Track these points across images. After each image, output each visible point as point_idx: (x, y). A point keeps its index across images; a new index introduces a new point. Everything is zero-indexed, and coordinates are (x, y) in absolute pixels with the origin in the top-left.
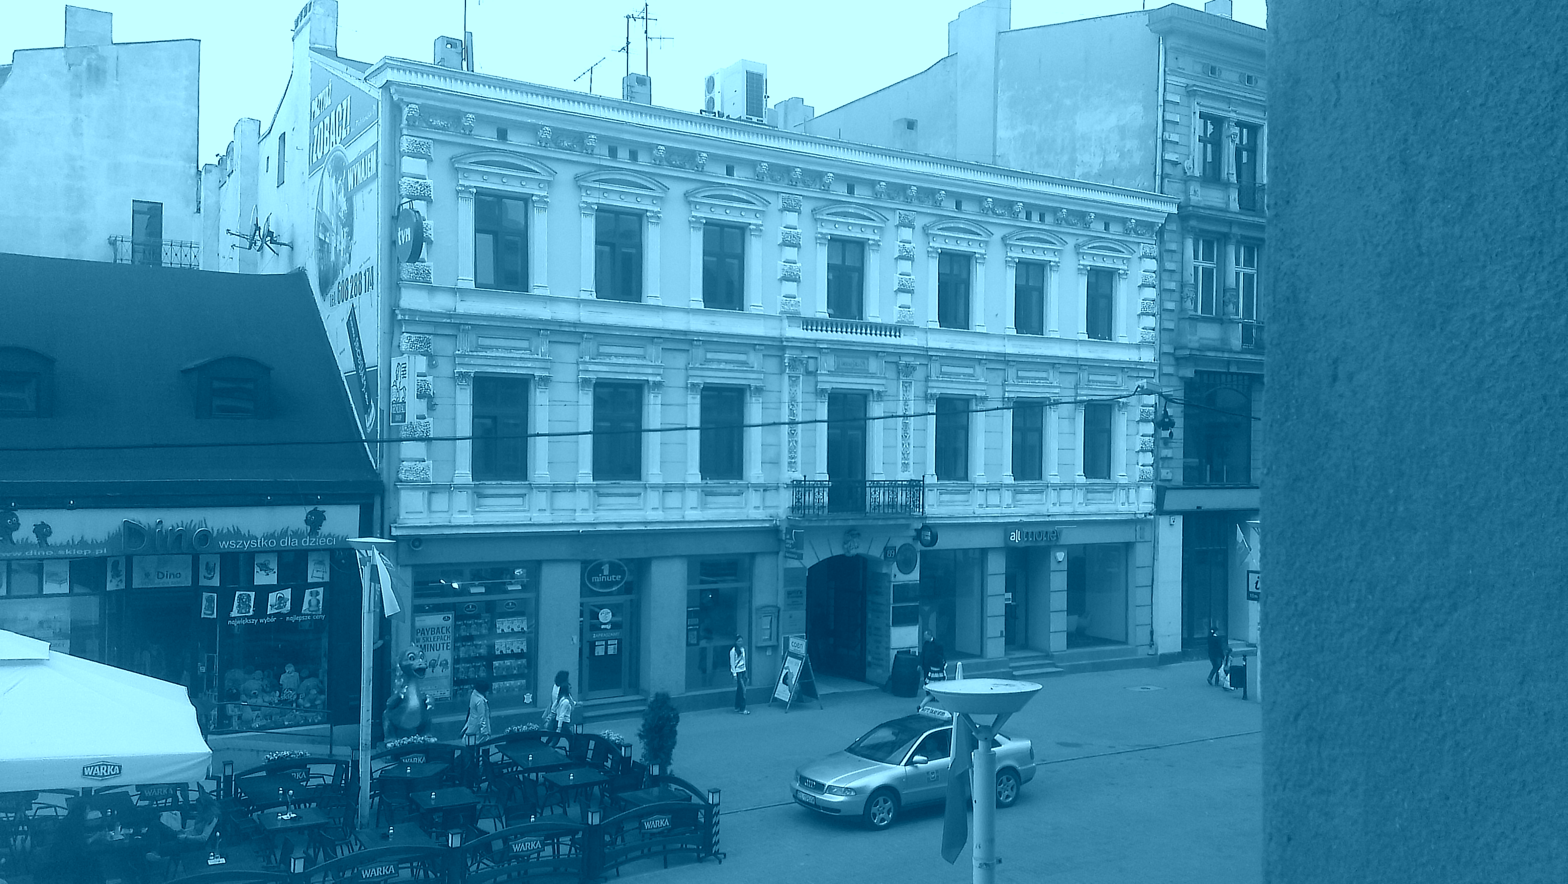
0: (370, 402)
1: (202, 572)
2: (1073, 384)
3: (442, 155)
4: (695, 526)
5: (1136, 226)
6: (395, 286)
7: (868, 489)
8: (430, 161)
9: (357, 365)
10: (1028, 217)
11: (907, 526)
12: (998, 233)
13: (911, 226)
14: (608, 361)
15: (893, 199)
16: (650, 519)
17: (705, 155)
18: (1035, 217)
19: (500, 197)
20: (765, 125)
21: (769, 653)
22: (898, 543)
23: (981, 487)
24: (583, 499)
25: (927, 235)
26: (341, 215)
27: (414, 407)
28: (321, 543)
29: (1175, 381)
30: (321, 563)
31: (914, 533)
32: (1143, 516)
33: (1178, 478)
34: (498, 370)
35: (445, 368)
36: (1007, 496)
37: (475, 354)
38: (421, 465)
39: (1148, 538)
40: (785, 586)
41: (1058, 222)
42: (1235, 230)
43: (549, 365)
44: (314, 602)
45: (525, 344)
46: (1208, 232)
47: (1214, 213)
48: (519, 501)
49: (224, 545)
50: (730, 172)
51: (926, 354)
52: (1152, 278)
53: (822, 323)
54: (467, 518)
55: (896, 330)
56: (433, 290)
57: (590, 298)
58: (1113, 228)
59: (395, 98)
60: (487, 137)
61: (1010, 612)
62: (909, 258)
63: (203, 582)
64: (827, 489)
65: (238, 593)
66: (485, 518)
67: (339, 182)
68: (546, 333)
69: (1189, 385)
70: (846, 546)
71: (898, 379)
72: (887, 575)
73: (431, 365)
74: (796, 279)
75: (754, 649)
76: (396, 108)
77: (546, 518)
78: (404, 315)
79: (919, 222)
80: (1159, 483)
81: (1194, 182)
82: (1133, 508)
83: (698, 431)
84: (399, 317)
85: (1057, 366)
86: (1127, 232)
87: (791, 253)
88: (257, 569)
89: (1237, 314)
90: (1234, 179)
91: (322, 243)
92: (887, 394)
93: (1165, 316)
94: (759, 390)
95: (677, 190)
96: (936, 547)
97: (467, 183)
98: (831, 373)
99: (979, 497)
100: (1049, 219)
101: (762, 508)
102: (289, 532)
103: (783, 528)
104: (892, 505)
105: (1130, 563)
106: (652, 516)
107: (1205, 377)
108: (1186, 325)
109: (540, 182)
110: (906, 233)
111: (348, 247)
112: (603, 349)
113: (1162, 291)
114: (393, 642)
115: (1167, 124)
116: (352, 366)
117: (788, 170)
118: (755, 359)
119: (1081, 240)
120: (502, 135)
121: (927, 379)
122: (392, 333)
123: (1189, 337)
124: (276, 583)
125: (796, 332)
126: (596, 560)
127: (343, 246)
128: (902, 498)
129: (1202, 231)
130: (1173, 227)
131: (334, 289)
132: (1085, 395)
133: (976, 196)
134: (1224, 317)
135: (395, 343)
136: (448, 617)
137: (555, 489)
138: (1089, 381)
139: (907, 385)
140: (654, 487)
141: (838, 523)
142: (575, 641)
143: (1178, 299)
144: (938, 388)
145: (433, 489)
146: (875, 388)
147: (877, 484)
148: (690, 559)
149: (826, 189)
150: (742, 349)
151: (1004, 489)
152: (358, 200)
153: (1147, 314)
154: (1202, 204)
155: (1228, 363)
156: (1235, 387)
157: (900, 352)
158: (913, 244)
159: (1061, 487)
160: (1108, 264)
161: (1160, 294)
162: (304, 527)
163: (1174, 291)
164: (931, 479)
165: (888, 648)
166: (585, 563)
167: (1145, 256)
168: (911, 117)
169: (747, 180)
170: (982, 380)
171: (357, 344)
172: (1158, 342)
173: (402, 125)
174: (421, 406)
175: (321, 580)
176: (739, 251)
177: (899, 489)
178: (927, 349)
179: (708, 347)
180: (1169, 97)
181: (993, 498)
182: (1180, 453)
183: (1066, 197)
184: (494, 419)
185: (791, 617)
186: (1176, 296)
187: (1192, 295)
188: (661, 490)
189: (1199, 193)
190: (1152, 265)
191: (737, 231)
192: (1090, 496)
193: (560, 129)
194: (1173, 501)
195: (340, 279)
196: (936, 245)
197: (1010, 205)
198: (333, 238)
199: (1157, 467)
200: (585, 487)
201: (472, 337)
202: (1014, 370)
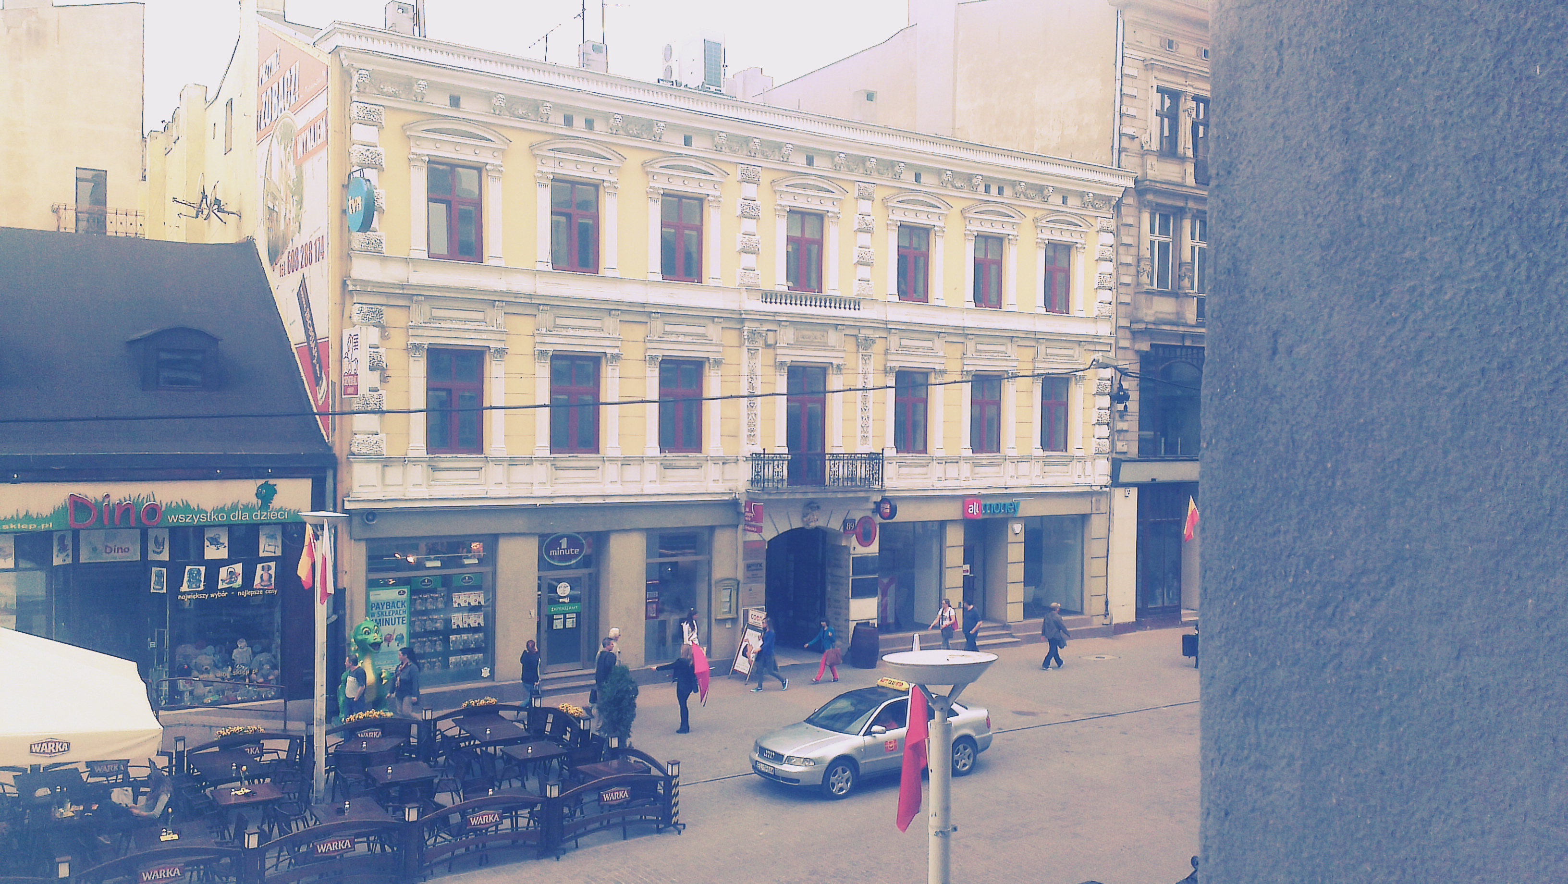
0: (321, 374)
1: (151, 546)
2: (1031, 357)
3: (392, 122)
4: (654, 499)
5: (1095, 199)
6: (347, 256)
7: (827, 463)
8: (381, 127)
9: (308, 336)
10: (987, 189)
11: (867, 499)
12: (958, 206)
13: (870, 198)
14: (564, 333)
15: (852, 171)
16: (608, 492)
17: (663, 124)
18: (994, 190)
19: (453, 166)
20: (722, 94)
21: (728, 625)
22: (857, 515)
23: (940, 461)
24: (540, 472)
25: (887, 207)
26: (290, 183)
27: (367, 380)
28: (273, 516)
29: (1131, 355)
30: (272, 537)
31: (872, 506)
32: (1099, 488)
33: (1133, 450)
34: (453, 342)
35: (398, 339)
36: (966, 469)
37: (428, 325)
38: (374, 438)
39: (1103, 510)
40: (744, 559)
41: (1017, 196)
42: (1191, 204)
43: (504, 337)
44: (266, 577)
45: (479, 316)
46: (1164, 205)
47: (1171, 187)
48: (475, 474)
49: (172, 519)
50: (687, 141)
51: (886, 328)
52: (1109, 253)
53: (781, 296)
54: (423, 492)
55: (856, 304)
56: (385, 259)
57: (546, 269)
58: (1071, 201)
59: (345, 63)
60: (440, 103)
61: (968, 585)
62: (869, 231)
63: (152, 557)
64: (786, 462)
65: (188, 568)
66: (437, 492)
67: (289, 149)
68: (500, 304)
69: (1145, 358)
70: (805, 519)
71: (858, 351)
72: (847, 548)
73: (384, 336)
74: (755, 252)
75: (713, 621)
76: (346, 74)
77: (502, 492)
78: (355, 286)
79: (879, 194)
80: (1114, 455)
81: (1149, 157)
82: (1089, 481)
83: (657, 404)
84: (351, 288)
85: (1016, 339)
86: (1084, 206)
87: (749, 225)
88: (207, 543)
89: (1192, 288)
90: (1190, 153)
91: (271, 210)
92: (846, 367)
93: (1122, 290)
94: (718, 363)
95: (634, 159)
96: (894, 520)
97: (419, 151)
98: (790, 346)
99: (937, 470)
100: (1007, 192)
101: (721, 481)
102: (240, 506)
103: (743, 501)
104: (852, 478)
105: (1086, 535)
106: (610, 489)
107: (1161, 351)
108: (1143, 298)
109: (495, 150)
110: (865, 206)
111: (297, 216)
112: (559, 321)
113: (1119, 265)
114: (347, 616)
115: (1125, 98)
116: (303, 338)
117: (747, 140)
118: (713, 331)
119: (1040, 214)
120: (455, 102)
121: (886, 352)
122: (343, 304)
123: (1145, 311)
124: (226, 557)
125: (755, 304)
126: (552, 534)
127: (293, 215)
128: (861, 471)
129: (1158, 204)
130: (1129, 200)
131: (283, 259)
132: (1044, 368)
133: (936, 169)
134: (1180, 291)
135: (347, 314)
136: (404, 592)
137: (513, 462)
138: (1047, 354)
139: (866, 358)
140: (612, 460)
141: (798, 496)
142: (533, 615)
143: (1135, 273)
144: (899, 362)
145: (387, 462)
146: (835, 362)
147: (836, 457)
148: (649, 532)
149: (785, 160)
150: (702, 322)
151: (962, 462)
152: (307, 166)
153: (1103, 288)
154: (1158, 179)
155: (1183, 336)
156: (1189, 360)
157: (858, 325)
158: (872, 217)
159: (1020, 460)
160: (1066, 238)
161: (1117, 269)
162: (254, 501)
163: (1130, 265)
164: (890, 452)
165: (847, 620)
166: (542, 537)
167: (1102, 230)
168: (871, 89)
169: (706, 150)
170: (941, 354)
171: (307, 315)
172: (1114, 316)
173: (352, 92)
174: (374, 378)
175: (273, 555)
176: (698, 223)
177: (859, 462)
178: (886, 322)
179: (667, 319)
180: (1127, 71)
181: (952, 470)
182: (1135, 426)
183: (1024, 170)
184: (449, 391)
185: (750, 590)
186: (1133, 270)
187: (1148, 269)
188: (619, 463)
189: (1156, 167)
190: (1109, 239)
191: (696, 202)
192: (1047, 468)
193: (515, 97)
194: (1128, 473)
195: (289, 249)
196: (895, 218)
197: (969, 178)
198: (283, 207)
199: (1113, 440)
200: (542, 460)
201: (426, 308)
202: (973, 343)
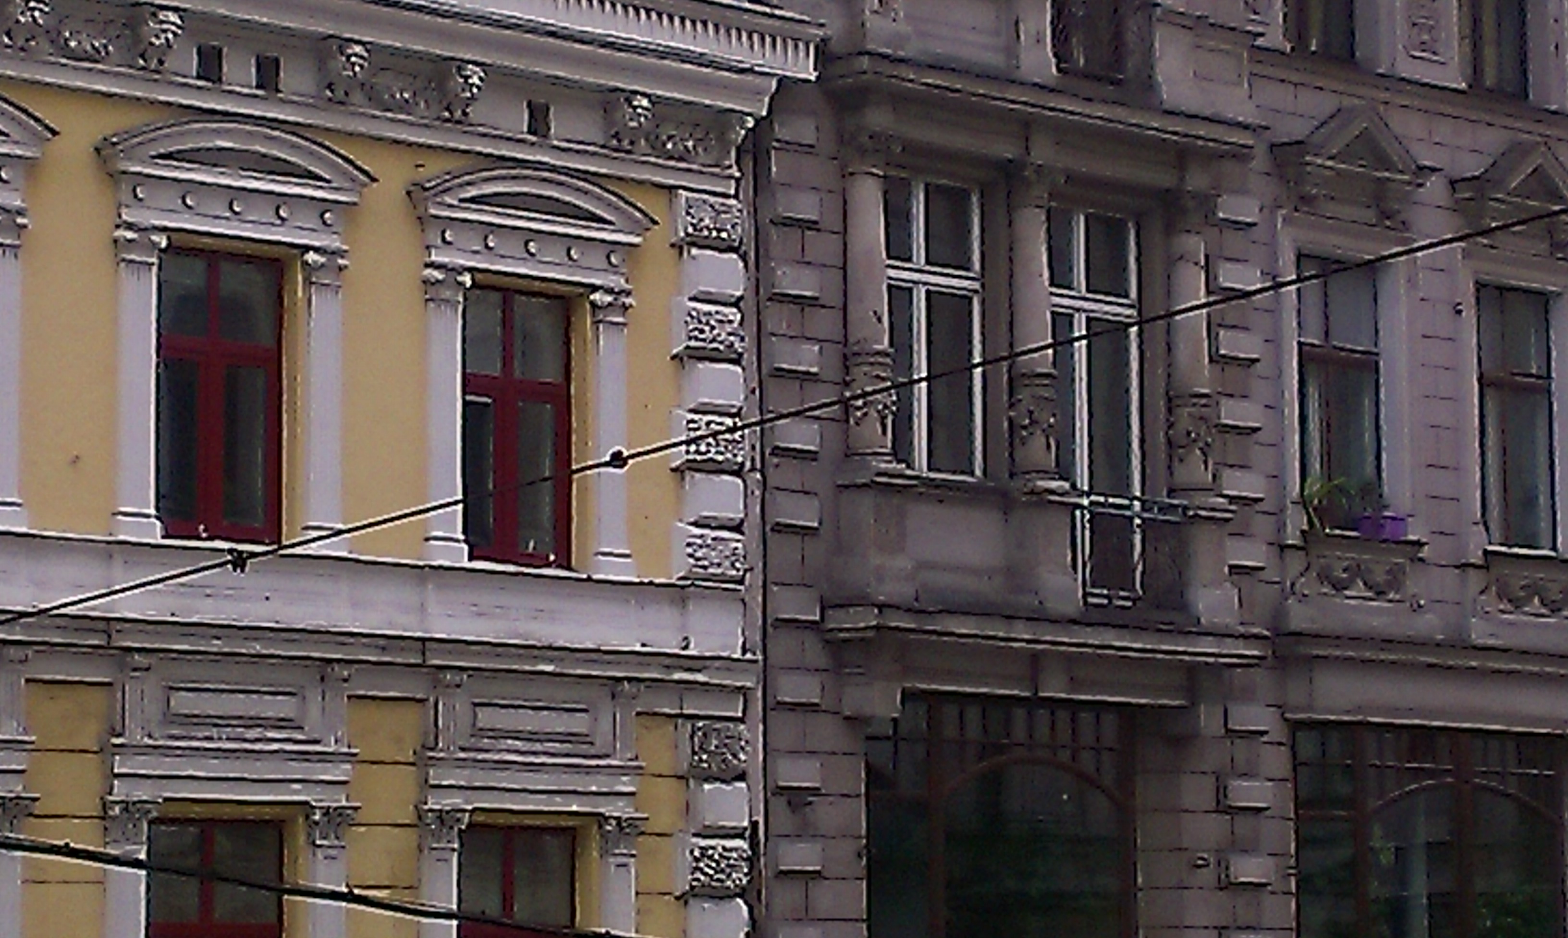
2: (408, 744)
5: (659, 120)
10: (210, 67)
12: (84, 126)
18: (238, 71)
29: (828, 736)
41: (332, 93)
42: (1046, 153)
46: (940, 154)
52: (727, 328)
58: (562, 127)
69: (882, 748)
85: (342, 671)
86: (618, 146)
93: (785, 474)
100: (295, 80)
113: (769, 376)
119: (433, 168)
130: (801, 130)
134: (1017, 486)
143: (833, 410)
153: (712, 468)
155: (1035, 663)
156: (1067, 760)
160: (549, 267)
161: (760, 392)
163: (811, 377)
167: (699, 240)
172: (754, 580)
186: (823, 400)
187: (888, 395)
190: (727, 275)
202: (152, 685)
